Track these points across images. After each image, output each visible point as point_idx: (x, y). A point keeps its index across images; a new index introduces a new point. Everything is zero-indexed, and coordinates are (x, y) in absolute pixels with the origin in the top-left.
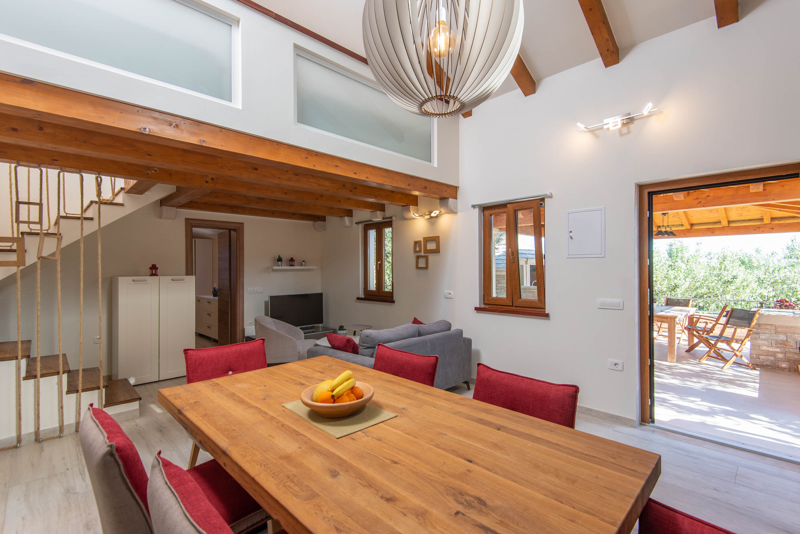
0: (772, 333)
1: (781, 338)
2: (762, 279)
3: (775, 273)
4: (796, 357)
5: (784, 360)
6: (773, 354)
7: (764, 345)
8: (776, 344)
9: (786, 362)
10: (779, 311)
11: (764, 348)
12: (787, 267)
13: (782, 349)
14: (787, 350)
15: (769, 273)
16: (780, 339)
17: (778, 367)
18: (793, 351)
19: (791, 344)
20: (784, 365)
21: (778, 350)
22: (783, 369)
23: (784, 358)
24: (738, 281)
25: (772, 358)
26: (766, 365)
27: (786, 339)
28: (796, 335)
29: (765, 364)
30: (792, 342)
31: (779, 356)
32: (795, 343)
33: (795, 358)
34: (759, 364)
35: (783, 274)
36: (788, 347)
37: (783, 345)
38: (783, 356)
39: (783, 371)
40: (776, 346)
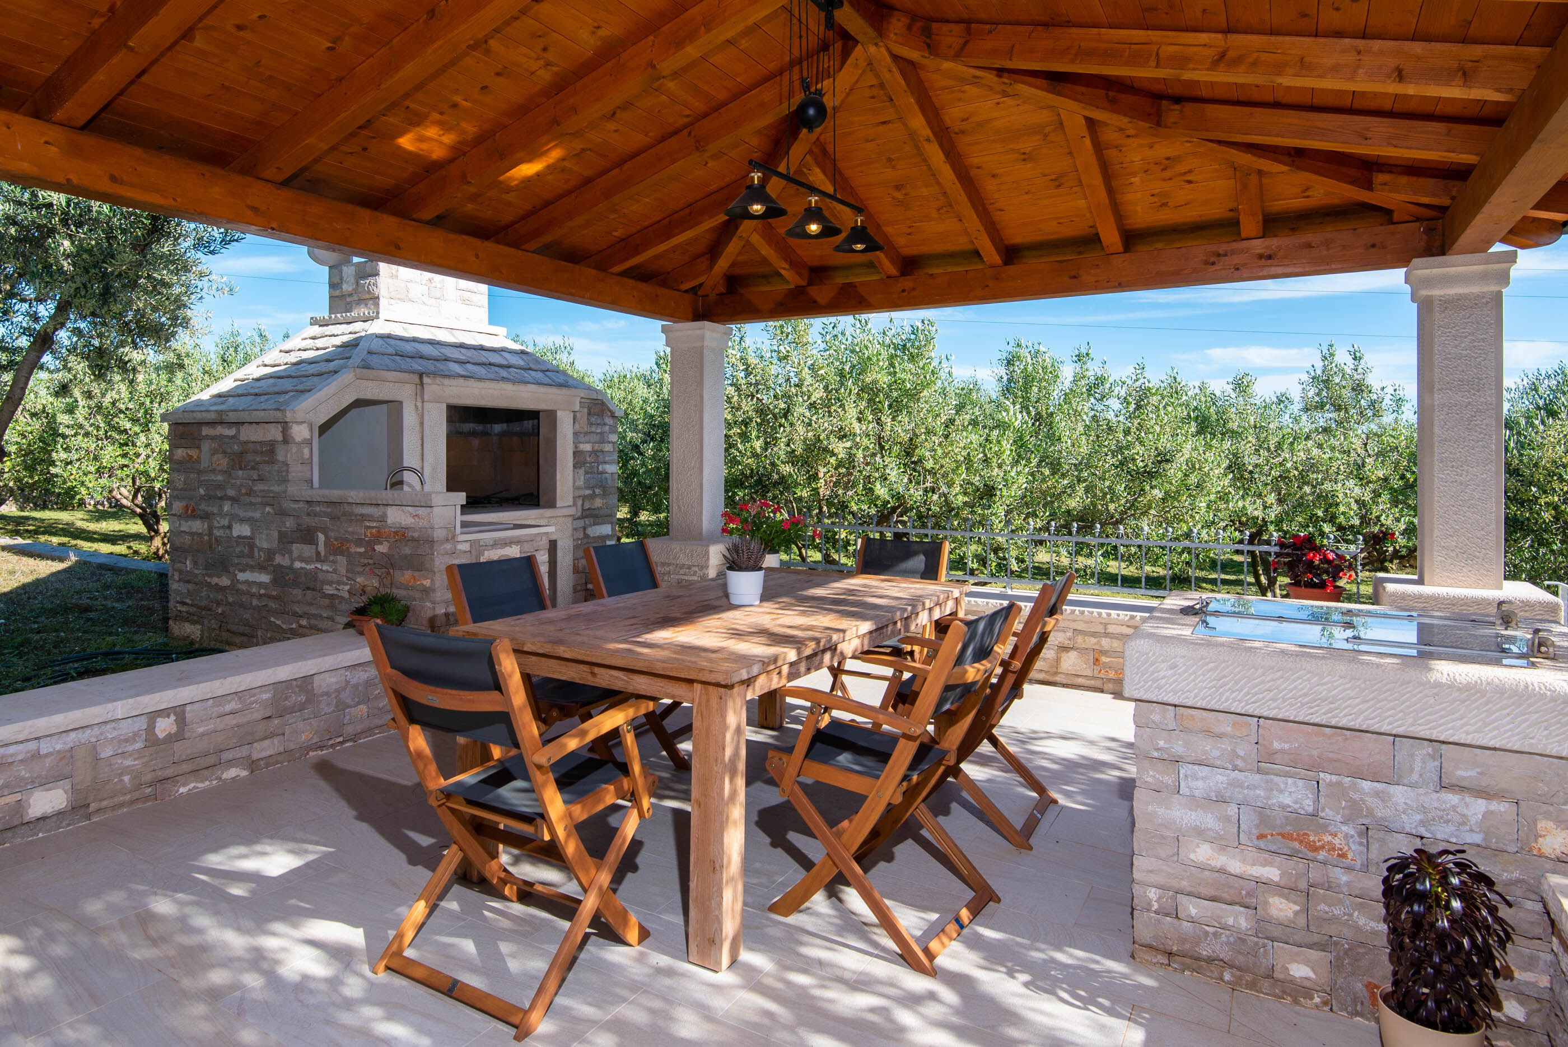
0: (1239, 763)
1: (1286, 800)
2: (1250, 468)
3: (1283, 451)
4: (1362, 921)
5: (1297, 938)
6: (1248, 894)
7: (1200, 833)
8: (1261, 837)
9: (1310, 946)
10: (1281, 619)
11: (1203, 853)
12: (1313, 435)
13: (1296, 866)
14: (1315, 874)
15: (1268, 449)
16: (1283, 807)
17: (1269, 975)
18: (1348, 884)
19: (1336, 841)
20: (1300, 971)
21: (1272, 873)
22: (1298, 991)
23: (1302, 921)
24: (1174, 471)
25: (1239, 919)
26: (1210, 960)
27: (1310, 809)
28: (1366, 785)
29: (1205, 951)
30: (1344, 828)
31: (1274, 912)
32: (1360, 834)
33: (1358, 929)
34: (1175, 948)
35: (1302, 454)
36: (1322, 855)
37: (1296, 845)
38: (1296, 913)
39: (1296, 1001)
40: (1262, 844)
